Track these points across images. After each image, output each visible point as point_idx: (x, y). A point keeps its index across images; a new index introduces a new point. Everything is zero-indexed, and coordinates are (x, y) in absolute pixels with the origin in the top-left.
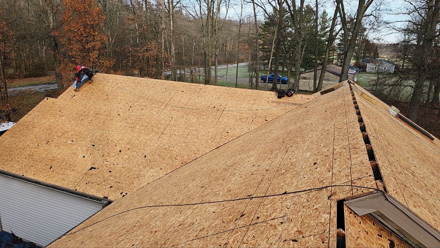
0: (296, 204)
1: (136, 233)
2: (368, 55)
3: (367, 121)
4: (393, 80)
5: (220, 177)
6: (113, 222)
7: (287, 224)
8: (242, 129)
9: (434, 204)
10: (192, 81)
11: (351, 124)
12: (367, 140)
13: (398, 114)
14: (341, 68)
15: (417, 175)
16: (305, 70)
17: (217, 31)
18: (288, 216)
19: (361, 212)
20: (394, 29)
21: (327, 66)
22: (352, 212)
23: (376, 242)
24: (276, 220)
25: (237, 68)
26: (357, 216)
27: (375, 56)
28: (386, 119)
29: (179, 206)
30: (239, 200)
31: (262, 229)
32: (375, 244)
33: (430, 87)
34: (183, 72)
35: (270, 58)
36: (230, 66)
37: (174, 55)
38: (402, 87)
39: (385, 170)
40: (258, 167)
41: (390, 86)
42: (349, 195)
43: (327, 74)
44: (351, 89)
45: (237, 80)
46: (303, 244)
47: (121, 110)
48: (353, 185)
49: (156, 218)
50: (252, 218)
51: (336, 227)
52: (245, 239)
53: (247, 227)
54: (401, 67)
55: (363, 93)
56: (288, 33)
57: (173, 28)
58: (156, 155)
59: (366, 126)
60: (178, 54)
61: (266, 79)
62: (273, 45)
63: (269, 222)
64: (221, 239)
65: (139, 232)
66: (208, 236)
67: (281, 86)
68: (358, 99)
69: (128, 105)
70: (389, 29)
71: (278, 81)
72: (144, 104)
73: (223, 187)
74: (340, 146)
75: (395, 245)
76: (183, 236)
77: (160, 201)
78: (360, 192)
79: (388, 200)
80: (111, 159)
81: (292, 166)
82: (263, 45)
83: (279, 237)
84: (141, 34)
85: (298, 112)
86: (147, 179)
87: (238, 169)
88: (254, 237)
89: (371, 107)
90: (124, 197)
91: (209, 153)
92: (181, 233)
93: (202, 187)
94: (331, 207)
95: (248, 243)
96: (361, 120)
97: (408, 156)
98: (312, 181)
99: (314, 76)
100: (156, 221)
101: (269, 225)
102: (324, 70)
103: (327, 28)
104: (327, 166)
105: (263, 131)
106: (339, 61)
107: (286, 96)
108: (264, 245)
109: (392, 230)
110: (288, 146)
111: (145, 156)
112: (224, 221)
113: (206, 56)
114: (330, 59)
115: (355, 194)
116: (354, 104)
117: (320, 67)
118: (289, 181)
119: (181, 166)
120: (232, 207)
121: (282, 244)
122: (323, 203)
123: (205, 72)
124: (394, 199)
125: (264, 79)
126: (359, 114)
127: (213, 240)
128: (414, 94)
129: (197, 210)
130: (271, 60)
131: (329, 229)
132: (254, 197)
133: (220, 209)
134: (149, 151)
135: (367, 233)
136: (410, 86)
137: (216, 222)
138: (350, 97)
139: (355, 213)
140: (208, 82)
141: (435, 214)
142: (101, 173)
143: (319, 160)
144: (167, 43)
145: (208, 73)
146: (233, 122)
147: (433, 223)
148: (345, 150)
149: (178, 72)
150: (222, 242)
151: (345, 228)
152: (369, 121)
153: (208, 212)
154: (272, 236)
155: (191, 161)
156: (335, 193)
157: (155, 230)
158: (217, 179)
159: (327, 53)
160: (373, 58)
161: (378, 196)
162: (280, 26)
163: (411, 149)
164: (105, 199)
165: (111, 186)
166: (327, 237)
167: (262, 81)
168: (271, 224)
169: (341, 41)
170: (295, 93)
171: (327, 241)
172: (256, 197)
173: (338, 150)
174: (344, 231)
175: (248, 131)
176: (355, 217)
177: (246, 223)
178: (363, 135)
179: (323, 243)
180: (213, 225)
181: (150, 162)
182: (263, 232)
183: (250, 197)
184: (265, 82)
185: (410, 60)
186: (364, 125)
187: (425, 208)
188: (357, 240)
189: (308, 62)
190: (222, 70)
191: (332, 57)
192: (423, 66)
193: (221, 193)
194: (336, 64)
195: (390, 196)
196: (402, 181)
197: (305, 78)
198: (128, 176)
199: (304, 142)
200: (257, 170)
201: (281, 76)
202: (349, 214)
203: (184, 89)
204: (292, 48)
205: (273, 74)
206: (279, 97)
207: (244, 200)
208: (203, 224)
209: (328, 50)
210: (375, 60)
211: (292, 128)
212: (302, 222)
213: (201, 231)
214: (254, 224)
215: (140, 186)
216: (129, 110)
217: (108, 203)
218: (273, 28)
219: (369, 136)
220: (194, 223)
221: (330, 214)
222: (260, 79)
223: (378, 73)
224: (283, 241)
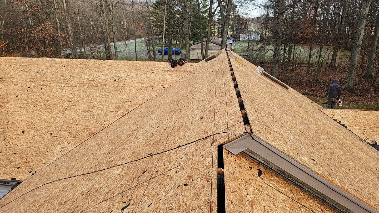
0: (187, 154)
1: (46, 207)
2: (240, 27)
3: (239, 80)
4: (259, 46)
5: (125, 142)
6: (23, 201)
7: (180, 172)
8: (143, 97)
9: (287, 137)
10: (93, 58)
11: (228, 83)
12: (239, 95)
13: (263, 72)
14: (221, 39)
15: (275, 116)
16: (194, 42)
17: (111, 10)
18: (181, 166)
19: (236, 152)
20: (256, 5)
21: (211, 38)
22: (229, 153)
23: (248, 173)
24: (172, 170)
25: (135, 44)
26: (233, 155)
27: (245, 28)
28: (254, 77)
29: (87, 175)
30: (141, 159)
31: (161, 180)
32: (247, 175)
33: (285, 50)
34: (84, 50)
35: (163, 33)
36: (128, 42)
37: (71, 34)
38: (266, 51)
39: (252, 116)
40: (158, 128)
41: (257, 51)
42: (226, 140)
43: (211, 44)
44: (228, 56)
45: (136, 54)
46: (192, 186)
47: (18, 92)
48: (229, 131)
49: (65, 190)
50: (152, 172)
51: (217, 168)
52: (146, 193)
53: (148, 181)
54: (264, 36)
55: (236, 57)
56: (176, 11)
57: (67, 8)
58: (62, 131)
59: (238, 83)
60: (76, 33)
61: (162, 51)
62: (164, 22)
63: (166, 173)
64: (126, 197)
65: (49, 206)
66: (114, 197)
67: (175, 57)
68: (232, 63)
69: (26, 86)
70: (253, 5)
71: (172, 53)
72: (43, 83)
73: (128, 151)
74: (220, 102)
75: (262, 172)
76: (91, 201)
77: (69, 173)
78: (234, 136)
79: (254, 139)
80: (14, 142)
81: (185, 123)
82: (156, 22)
83: (174, 185)
84: (33, 15)
85: (189, 78)
86: (55, 155)
87: (141, 132)
88: (154, 189)
89: (243, 68)
90: (33, 176)
91: (116, 122)
92: (90, 199)
93: (108, 154)
94: (213, 151)
95: (148, 195)
96: (234, 79)
97: (270, 103)
98: (200, 133)
99: (201, 47)
100: (65, 192)
101: (166, 176)
102: (208, 42)
103: (207, 6)
104: (211, 119)
105: (162, 97)
106: (220, 33)
107: (178, 65)
108: (162, 194)
109: (260, 162)
110: (181, 107)
111: (51, 134)
112: (129, 180)
113: (104, 34)
114: (212, 32)
115: (230, 138)
116: (230, 67)
117: (205, 39)
118: (182, 136)
119: (88, 138)
120: (135, 166)
121: (177, 189)
122: (207, 150)
123: (105, 48)
124: (258, 137)
125: (160, 52)
126: (233, 74)
127: (118, 199)
128: (274, 56)
129: (104, 175)
130: (164, 35)
131: (212, 170)
132: (154, 154)
133: (125, 171)
134: (55, 128)
135: (241, 167)
136: (271, 50)
137: (121, 183)
138: (227, 61)
139: (232, 153)
140: (110, 58)
141: (288, 144)
142: (4, 156)
143: (204, 115)
144: (63, 23)
145: (107, 49)
146: (135, 92)
147: (286, 151)
148: (223, 104)
149: (78, 50)
150: (127, 198)
151: (224, 167)
152: (241, 80)
153: (115, 175)
154: (169, 184)
155: (98, 131)
156: (216, 140)
157: (64, 201)
158: (122, 144)
159: (209, 27)
160: (244, 29)
161: (247, 137)
162: (168, 4)
163: (272, 97)
164: (13, 181)
165: (18, 167)
166: (210, 177)
167: (159, 54)
168: (167, 174)
169: (219, 16)
170: (185, 62)
171: (210, 180)
172: (155, 154)
173: (218, 105)
174: (223, 169)
175: (149, 99)
176: (232, 156)
177: (147, 178)
178: (236, 91)
179: (207, 182)
180: (119, 185)
181: (57, 138)
182: (161, 183)
183: (151, 155)
184: (161, 54)
185: (270, 30)
186: (237, 83)
187: (281, 141)
188: (233, 174)
189: (195, 36)
190: (120, 46)
191: (214, 30)
192: (278, 33)
193: (126, 156)
194: (218, 36)
195: (255, 136)
196: (265, 123)
197: (194, 49)
198: (35, 155)
199: (193, 102)
200: (157, 130)
201: (174, 49)
202: (227, 155)
203: (84, 66)
204: (181, 24)
205: (168, 47)
206: (173, 67)
207: (146, 158)
208: (109, 186)
209: (210, 25)
210: (245, 31)
211: (185, 91)
212: (192, 168)
213: (107, 193)
214: (154, 178)
215: (49, 163)
216: (28, 91)
217: (17, 184)
218: (163, 6)
219: (240, 91)
220: (101, 187)
221: (213, 157)
222: (157, 52)
223: (248, 41)
224: (177, 187)
